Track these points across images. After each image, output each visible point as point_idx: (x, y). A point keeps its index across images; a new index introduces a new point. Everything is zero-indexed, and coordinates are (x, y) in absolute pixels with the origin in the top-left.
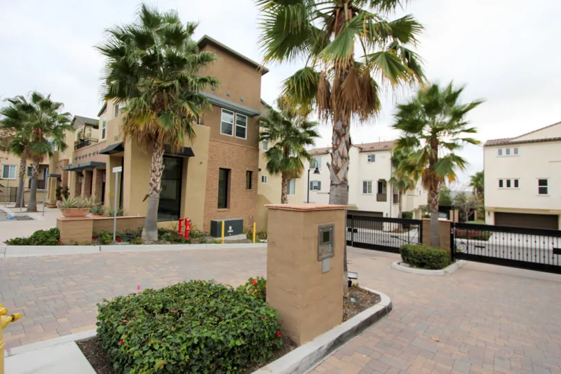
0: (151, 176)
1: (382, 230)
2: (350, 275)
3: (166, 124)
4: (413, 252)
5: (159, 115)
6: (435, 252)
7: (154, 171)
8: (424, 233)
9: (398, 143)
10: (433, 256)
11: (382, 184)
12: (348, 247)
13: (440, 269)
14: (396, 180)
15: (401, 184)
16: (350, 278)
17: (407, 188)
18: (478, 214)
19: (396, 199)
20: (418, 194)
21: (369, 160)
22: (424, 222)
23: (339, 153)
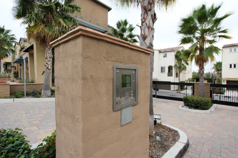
0: (45, 61)
1: (170, 90)
2: (155, 117)
3: (50, 30)
4: (191, 100)
5: (46, 26)
6: (204, 100)
7: (46, 59)
8: (195, 90)
9: (182, 41)
10: (204, 102)
11: (170, 68)
12: (154, 98)
13: (207, 109)
14: (177, 66)
15: (180, 67)
16: (156, 119)
17: (183, 69)
18: (217, 82)
19: (177, 75)
20: (188, 73)
21: (164, 57)
22: (195, 84)
23: (146, 24)
